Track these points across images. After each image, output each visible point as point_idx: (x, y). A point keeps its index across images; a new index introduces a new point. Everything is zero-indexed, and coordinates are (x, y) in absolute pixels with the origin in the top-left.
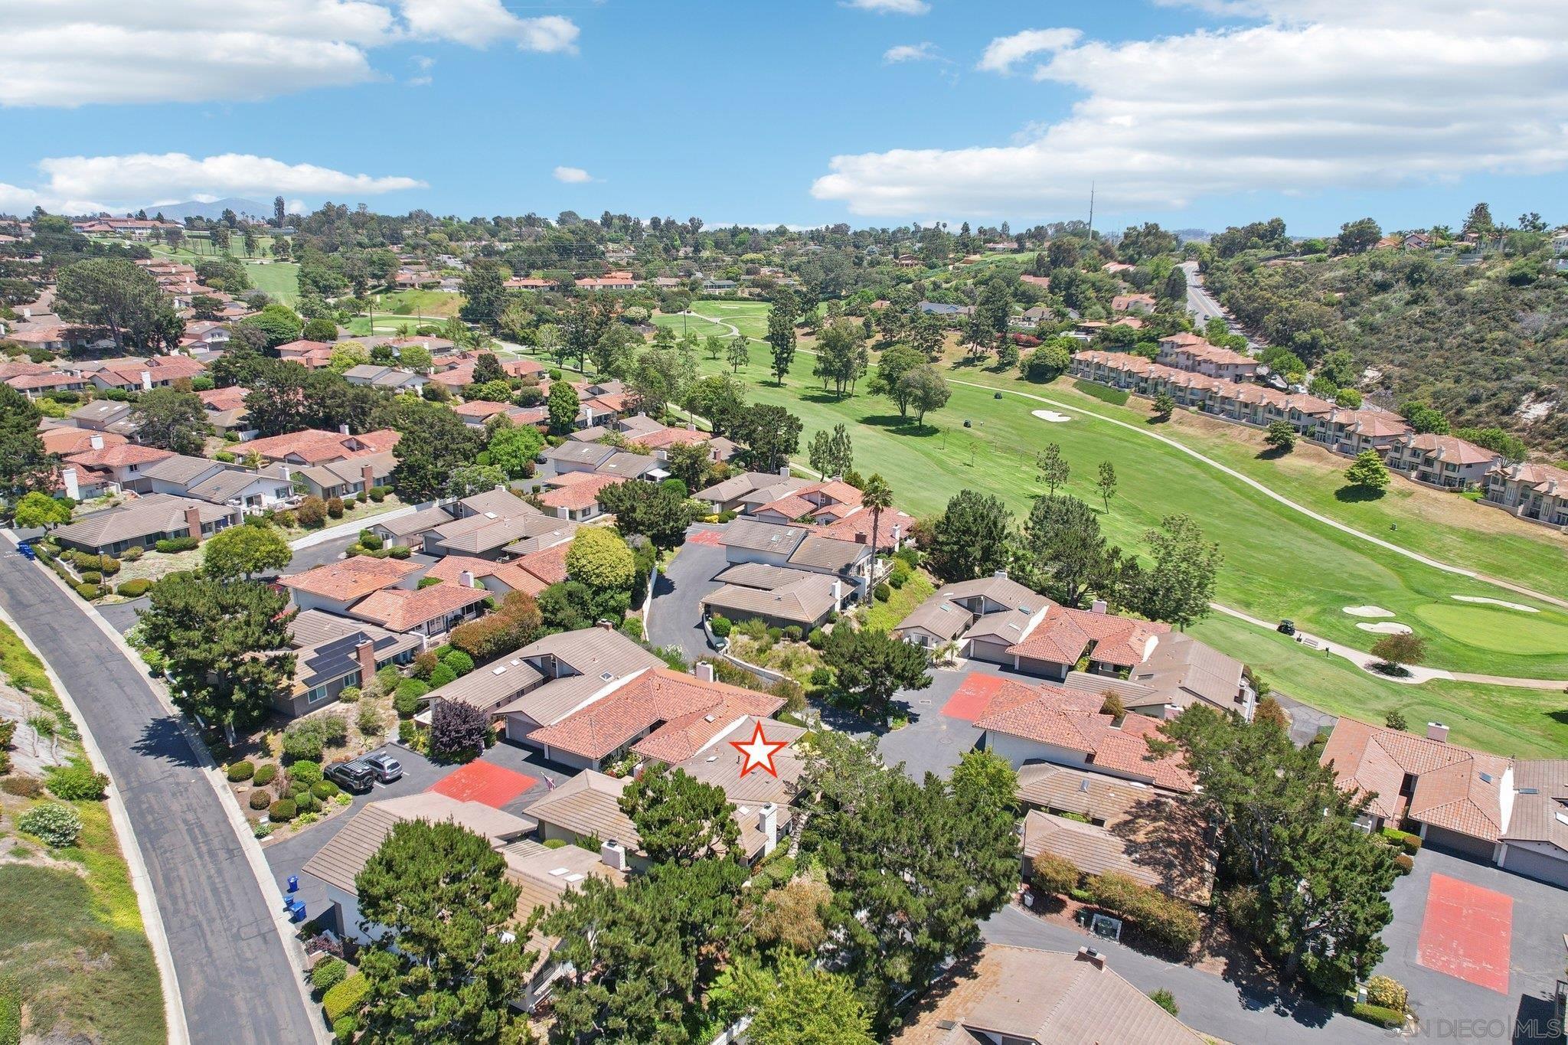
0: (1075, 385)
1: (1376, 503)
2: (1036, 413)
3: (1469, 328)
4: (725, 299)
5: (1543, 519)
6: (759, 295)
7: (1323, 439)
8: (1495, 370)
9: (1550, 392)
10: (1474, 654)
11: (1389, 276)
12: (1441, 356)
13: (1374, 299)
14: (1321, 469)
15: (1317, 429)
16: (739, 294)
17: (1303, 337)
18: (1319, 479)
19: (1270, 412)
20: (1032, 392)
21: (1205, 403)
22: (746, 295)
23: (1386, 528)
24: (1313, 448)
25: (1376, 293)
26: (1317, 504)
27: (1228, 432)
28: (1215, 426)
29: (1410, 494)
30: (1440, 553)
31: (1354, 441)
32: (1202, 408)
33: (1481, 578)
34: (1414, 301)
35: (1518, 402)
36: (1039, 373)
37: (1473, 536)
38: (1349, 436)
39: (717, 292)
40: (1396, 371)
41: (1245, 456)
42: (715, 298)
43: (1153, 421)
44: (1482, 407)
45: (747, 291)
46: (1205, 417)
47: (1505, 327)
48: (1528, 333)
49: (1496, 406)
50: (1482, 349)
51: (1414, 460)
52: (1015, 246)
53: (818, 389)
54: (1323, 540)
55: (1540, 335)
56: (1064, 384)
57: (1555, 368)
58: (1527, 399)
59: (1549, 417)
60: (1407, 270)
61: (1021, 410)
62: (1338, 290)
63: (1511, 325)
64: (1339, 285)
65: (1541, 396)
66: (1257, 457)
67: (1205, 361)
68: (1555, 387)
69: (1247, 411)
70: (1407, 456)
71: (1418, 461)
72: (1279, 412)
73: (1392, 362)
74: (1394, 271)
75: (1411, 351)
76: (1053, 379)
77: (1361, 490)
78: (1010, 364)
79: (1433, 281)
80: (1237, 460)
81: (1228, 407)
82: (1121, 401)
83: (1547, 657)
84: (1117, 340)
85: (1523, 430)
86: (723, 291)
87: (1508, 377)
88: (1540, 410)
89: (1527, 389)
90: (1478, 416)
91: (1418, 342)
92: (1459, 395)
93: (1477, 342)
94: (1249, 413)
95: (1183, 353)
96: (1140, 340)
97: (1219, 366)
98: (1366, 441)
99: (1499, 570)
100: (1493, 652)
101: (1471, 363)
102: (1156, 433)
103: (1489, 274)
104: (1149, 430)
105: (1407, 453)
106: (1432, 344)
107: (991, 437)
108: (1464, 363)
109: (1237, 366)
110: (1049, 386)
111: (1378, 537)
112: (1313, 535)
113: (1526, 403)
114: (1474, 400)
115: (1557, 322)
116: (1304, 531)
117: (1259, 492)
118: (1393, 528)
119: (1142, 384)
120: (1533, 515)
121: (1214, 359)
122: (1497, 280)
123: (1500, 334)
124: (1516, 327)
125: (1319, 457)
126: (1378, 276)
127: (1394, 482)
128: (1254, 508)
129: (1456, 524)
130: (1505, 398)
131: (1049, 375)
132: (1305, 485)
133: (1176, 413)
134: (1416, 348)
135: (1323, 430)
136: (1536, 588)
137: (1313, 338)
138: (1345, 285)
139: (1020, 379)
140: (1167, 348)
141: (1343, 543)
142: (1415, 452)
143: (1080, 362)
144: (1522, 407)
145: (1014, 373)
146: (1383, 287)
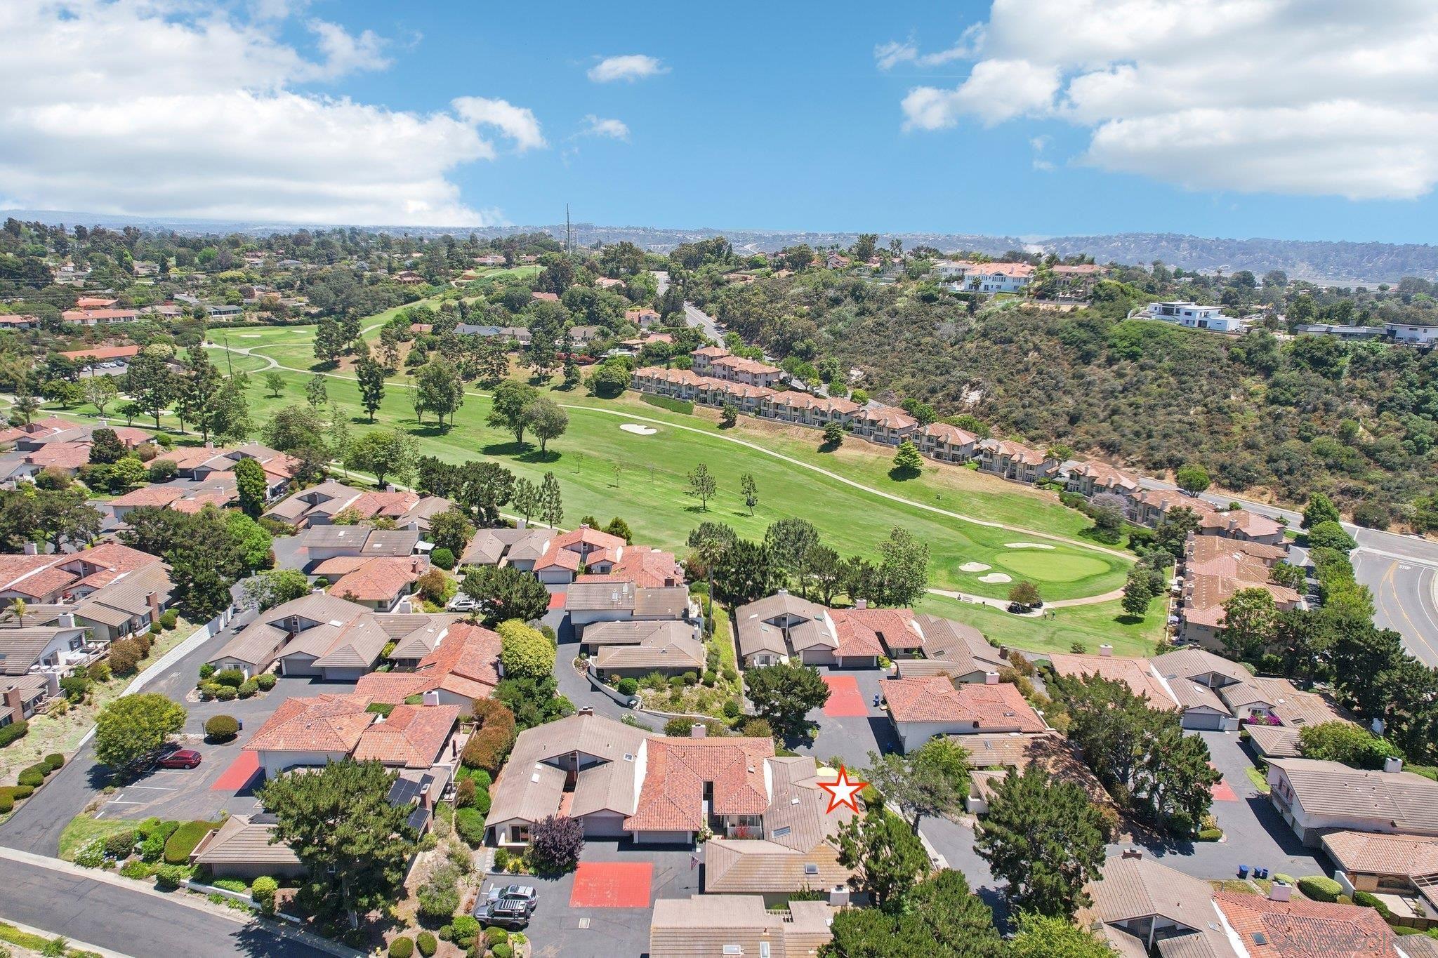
0: (641, 398)
1: (917, 480)
2: (622, 427)
3: (908, 334)
4: (235, 326)
5: (1019, 479)
6: (269, 319)
7: (860, 432)
8: (938, 368)
9: (978, 383)
10: (1050, 587)
11: (838, 293)
12: (896, 357)
13: (833, 311)
14: (870, 457)
15: (855, 425)
16: (248, 320)
17: (799, 345)
18: (871, 465)
19: (816, 414)
20: (604, 407)
21: (760, 409)
22: (255, 320)
23: (933, 498)
24: (856, 440)
25: (833, 307)
26: (879, 485)
27: (787, 432)
28: (774, 428)
29: (937, 470)
30: (974, 513)
31: (885, 433)
32: (758, 413)
33: (1007, 527)
34: (861, 313)
35: (960, 391)
36: (606, 389)
37: (988, 497)
38: (880, 429)
39: (224, 318)
40: (874, 370)
41: (809, 450)
42: (225, 326)
43: (723, 426)
44: (940, 395)
45: (255, 315)
46: (763, 421)
47: (931, 334)
48: (945, 338)
49: (948, 395)
50: (921, 351)
51: (930, 444)
52: (503, 260)
53: (413, 422)
54: (901, 514)
55: (953, 340)
56: (631, 398)
57: (974, 365)
58: (965, 388)
59: (982, 402)
60: (850, 289)
61: (610, 425)
62: (805, 304)
63: (934, 332)
64: (804, 300)
65: (974, 386)
66: (819, 451)
67: (742, 372)
68: (980, 379)
69: (797, 414)
70: (924, 441)
71: (934, 444)
72: (823, 414)
73: (866, 363)
74: (842, 289)
75: (875, 354)
76: (620, 393)
77: (904, 472)
78: (574, 381)
79: (872, 298)
80: (805, 454)
81: (780, 411)
82: (689, 411)
83: (1084, 580)
84: (658, 355)
85: (969, 411)
86: (230, 317)
87: (948, 372)
88: (975, 396)
89: (965, 382)
90: (939, 403)
91: (878, 346)
92: (923, 388)
93: (917, 345)
94: (799, 416)
95: (719, 365)
96: (674, 354)
97: (755, 376)
98: (894, 432)
99: (1012, 520)
100: (1059, 583)
101: (917, 361)
102: (728, 436)
103: (906, 292)
104: (723, 434)
105: (924, 439)
106: (887, 348)
107: (607, 456)
108: (913, 362)
109: (767, 374)
110: (617, 400)
111: (932, 506)
112: (894, 511)
113: (965, 392)
114: (933, 391)
115: (961, 329)
116: (885, 508)
117: (836, 480)
118: (938, 498)
119: (702, 395)
120: (1012, 477)
121: (750, 370)
122: (913, 298)
123: (929, 339)
124: (937, 333)
125: (866, 449)
126: (831, 293)
127: (926, 463)
128: (843, 495)
129: (974, 489)
130: (952, 388)
131: (616, 391)
132: (864, 470)
133: (740, 419)
134: (878, 350)
135: (860, 425)
136: (1039, 530)
137: (808, 347)
138: (809, 299)
139: (589, 395)
140: (699, 360)
141: (915, 514)
142: (930, 439)
143: (641, 378)
144: (964, 395)
145: (581, 391)
146: (836, 302)
